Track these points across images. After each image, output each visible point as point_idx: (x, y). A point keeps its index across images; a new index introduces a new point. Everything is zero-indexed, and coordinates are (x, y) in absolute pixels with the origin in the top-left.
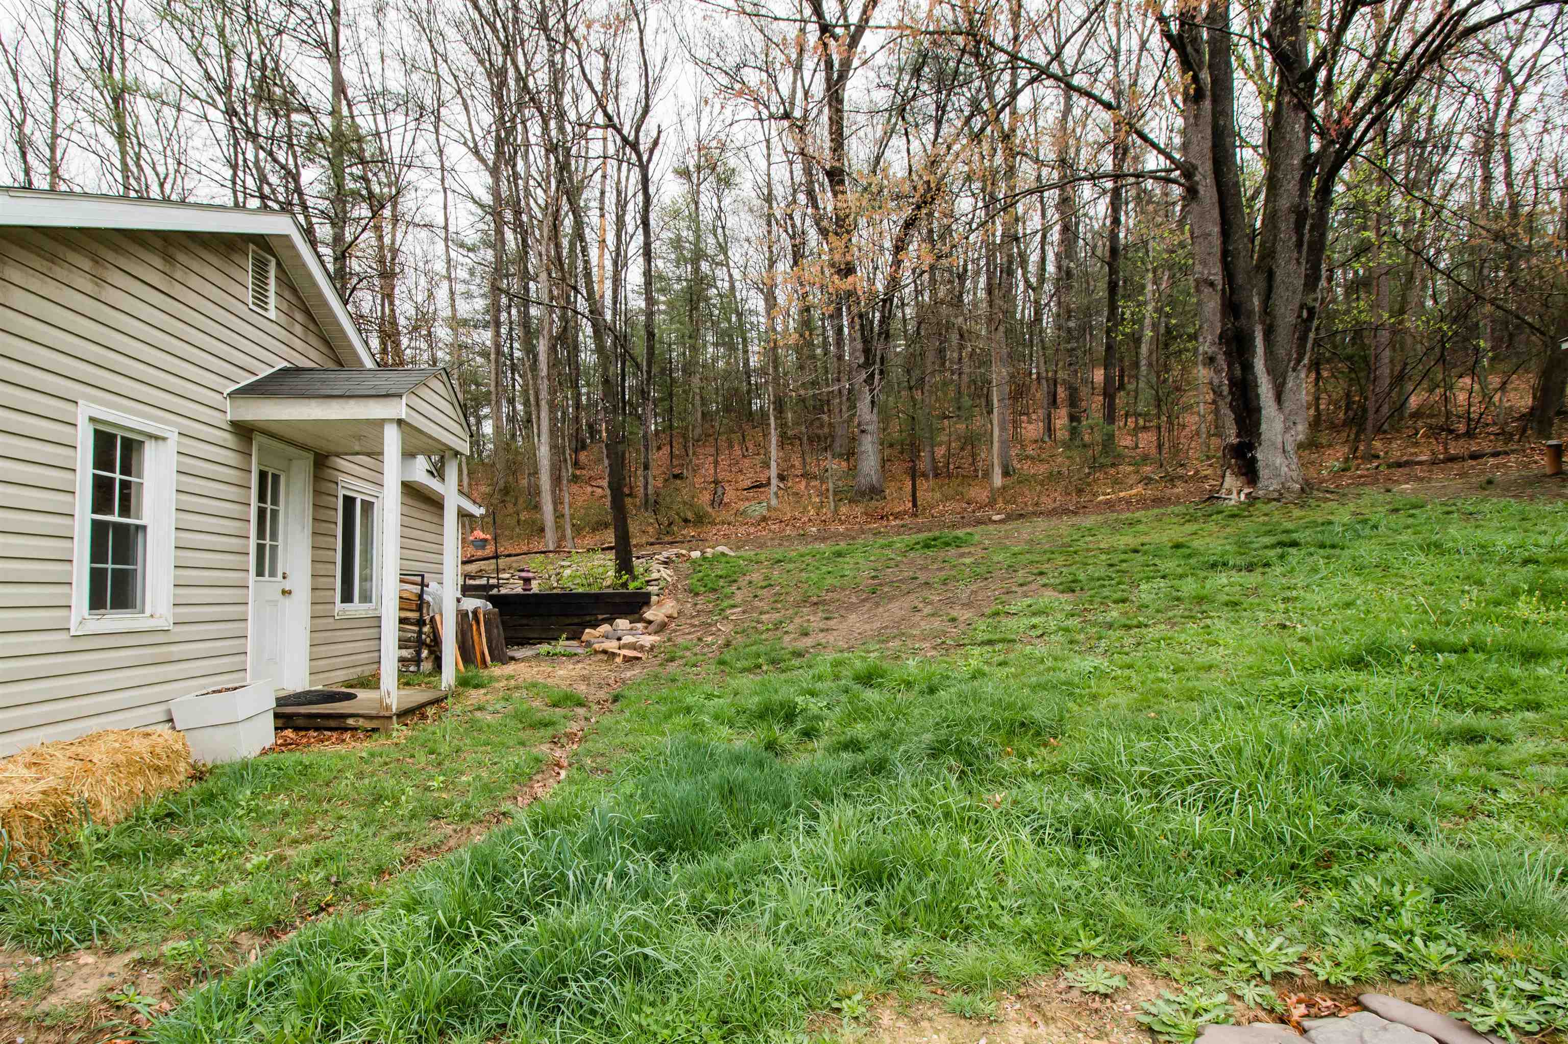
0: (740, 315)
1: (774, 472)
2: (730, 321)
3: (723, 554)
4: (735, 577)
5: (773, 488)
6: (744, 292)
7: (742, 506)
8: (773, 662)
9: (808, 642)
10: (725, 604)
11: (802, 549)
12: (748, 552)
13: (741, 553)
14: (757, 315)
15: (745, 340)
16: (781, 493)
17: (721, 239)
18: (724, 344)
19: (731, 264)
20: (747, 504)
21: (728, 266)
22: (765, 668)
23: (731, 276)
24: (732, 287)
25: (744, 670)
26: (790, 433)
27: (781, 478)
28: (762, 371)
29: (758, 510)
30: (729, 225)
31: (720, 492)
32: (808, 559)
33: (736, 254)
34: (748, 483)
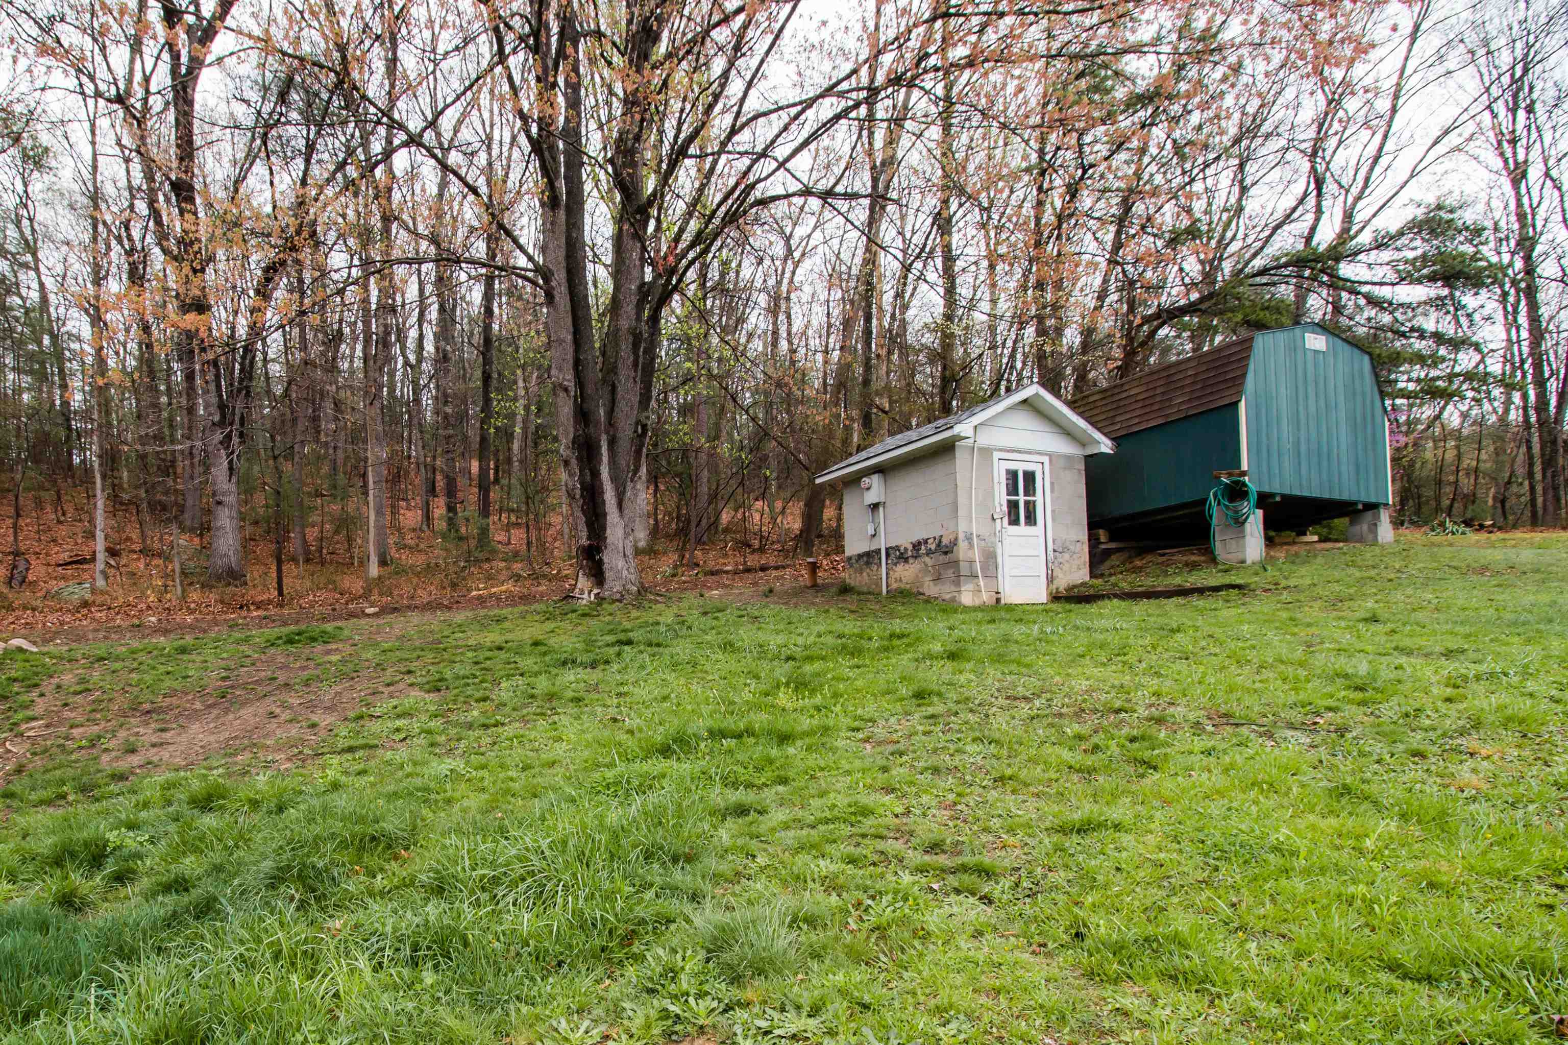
0: (54, 337)
1: (100, 545)
2: (40, 343)
3: (20, 650)
4: (36, 680)
5: (100, 565)
6: (62, 310)
7: (54, 586)
8: (83, 789)
9: (135, 760)
10: (20, 716)
11: (136, 644)
12: (59, 647)
13: (50, 648)
14: (79, 339)
15: (61, 371)
16: (111, 572)
17: (27, 232)
18: (31, 372)
19: (42, 269)
20: (62, 584)
21: (37, 270)
22: (71, 798)
23: (42, 285)
24: (44, 299)
25: (42, 802)
26: (125, 497)
27: (112, 552)
28: (86, 415)
29: (76, 592)
30: (39, 217)
31: (22, 566)
32: (142, 657)
33: (49, 257)
34: (65, 556)
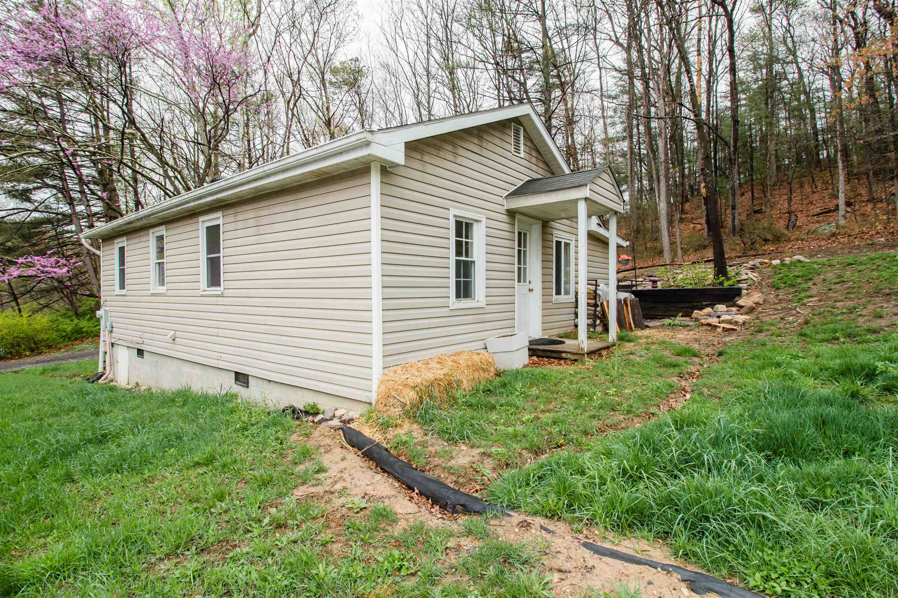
0: (807, 94)
1: (841, 201)
2: (798, 100)
3: (799, 261)
4: (810, 276)
5: (842, 212)
6: (811, 78)
7: (812, 227)
8: (849, 336)
9: (883, 322)
10: (803, 295)
11: (873, 255)
12: (821, 259)
13: (815, 259)
14: (823, 90)
15: (812, 111)
16: (848, 215)
17: (790, 45)
18: (795, 117)
19: (800, 60)
20: (817, 225)
21: (797, 63)
22: (842, 340)
23: (799, 69)
24: (801, 76)
25: (822, 341)
26: (855, 171)
27: (848, 204)
28: (829, 130)
29: (827, 229)
30: (797, 34)
31: (793, 218)
32: (879, 262)
33: (803, 53)
34: (818, 210)
